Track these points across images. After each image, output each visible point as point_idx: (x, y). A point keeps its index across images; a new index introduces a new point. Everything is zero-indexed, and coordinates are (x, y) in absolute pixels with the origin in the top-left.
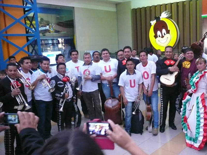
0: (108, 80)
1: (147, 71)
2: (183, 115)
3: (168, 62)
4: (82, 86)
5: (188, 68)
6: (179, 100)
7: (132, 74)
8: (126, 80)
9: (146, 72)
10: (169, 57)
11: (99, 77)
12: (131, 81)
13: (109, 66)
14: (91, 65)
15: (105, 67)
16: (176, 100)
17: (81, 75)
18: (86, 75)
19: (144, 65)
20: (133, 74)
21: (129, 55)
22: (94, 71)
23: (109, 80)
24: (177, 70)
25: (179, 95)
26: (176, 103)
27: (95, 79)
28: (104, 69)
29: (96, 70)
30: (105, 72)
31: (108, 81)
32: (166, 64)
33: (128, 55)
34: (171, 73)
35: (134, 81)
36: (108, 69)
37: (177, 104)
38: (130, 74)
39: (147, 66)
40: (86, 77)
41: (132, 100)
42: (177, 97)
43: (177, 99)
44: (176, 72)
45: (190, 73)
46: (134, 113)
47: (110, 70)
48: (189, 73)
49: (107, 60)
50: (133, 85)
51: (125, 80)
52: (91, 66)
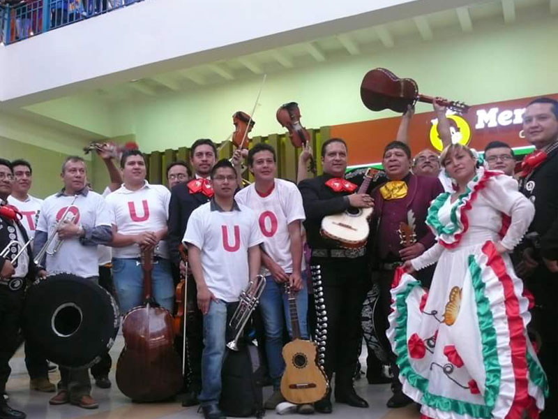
0: (141, 244)
1: (272, 210)
2: (397, 336)
3: (337, 185)
4: (48, 255)
5: (402, 197)
6: (371, 305)
7: (230, 208)
8: (209, 223)
9: (267, 214)
10: (338, 168)
11: (106, 232)
12: (224, 228)
13: (145, 203)
14: (85, 195)
15: (131, 205)
16: (362, 307)
17: (47, 229)
18: (65, 222)
19: (263, 192)
20: (231, 210)
21: (209, 165)
22: (92, 214)
23: (146, 242)
24: (370, 204)
25: (371, 290)
26: (364, 315)
27: (93, 237)
28: (126, 211)
29: (98, 212)
30: (130, 219)
31: (143, 247)
32: (331, 188)
33: (209, 163)
34: (355, 211)
35: (237, 229)
36: (140, 212)
37: (367, 319)
38: (221, 210)
39: (271, 195)
40: (63, 226)
41: (229, 296)
42: (365, 297)
43: (366, 302)
44: (368, 208)
45: (411, 211)
46: (232, 345)
47: (147, 215)
48: (408, 210)
49: (136, 186)
50: (232, 243)
51: (206, 225)
52: (84, 198)
